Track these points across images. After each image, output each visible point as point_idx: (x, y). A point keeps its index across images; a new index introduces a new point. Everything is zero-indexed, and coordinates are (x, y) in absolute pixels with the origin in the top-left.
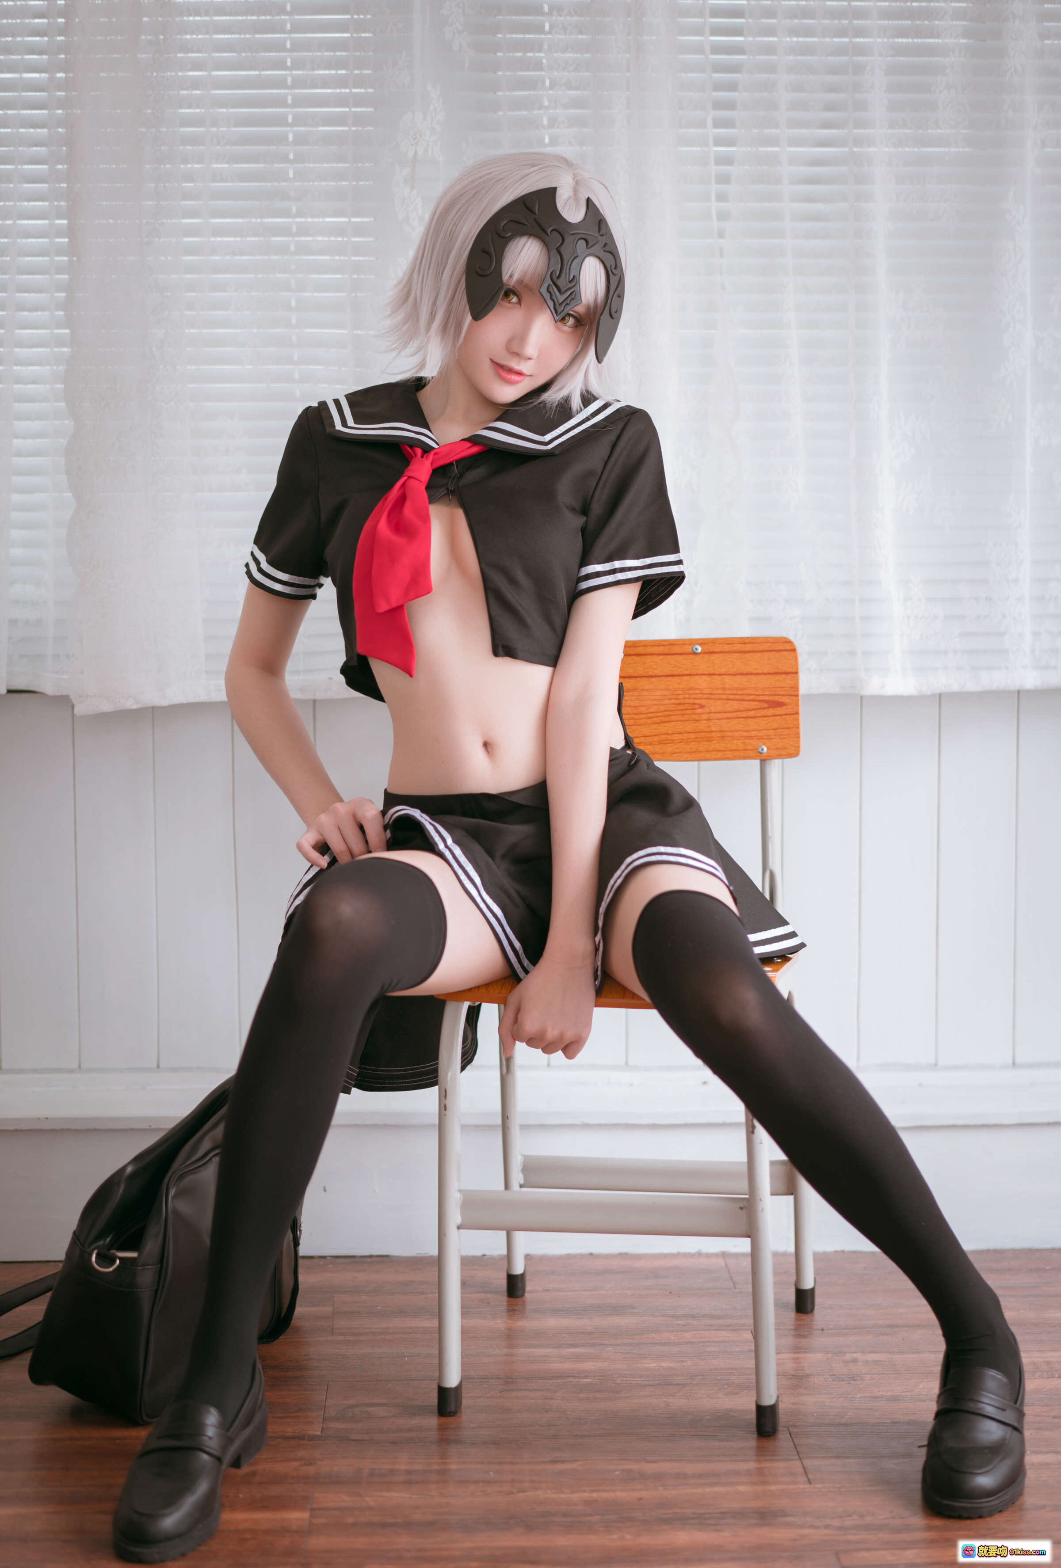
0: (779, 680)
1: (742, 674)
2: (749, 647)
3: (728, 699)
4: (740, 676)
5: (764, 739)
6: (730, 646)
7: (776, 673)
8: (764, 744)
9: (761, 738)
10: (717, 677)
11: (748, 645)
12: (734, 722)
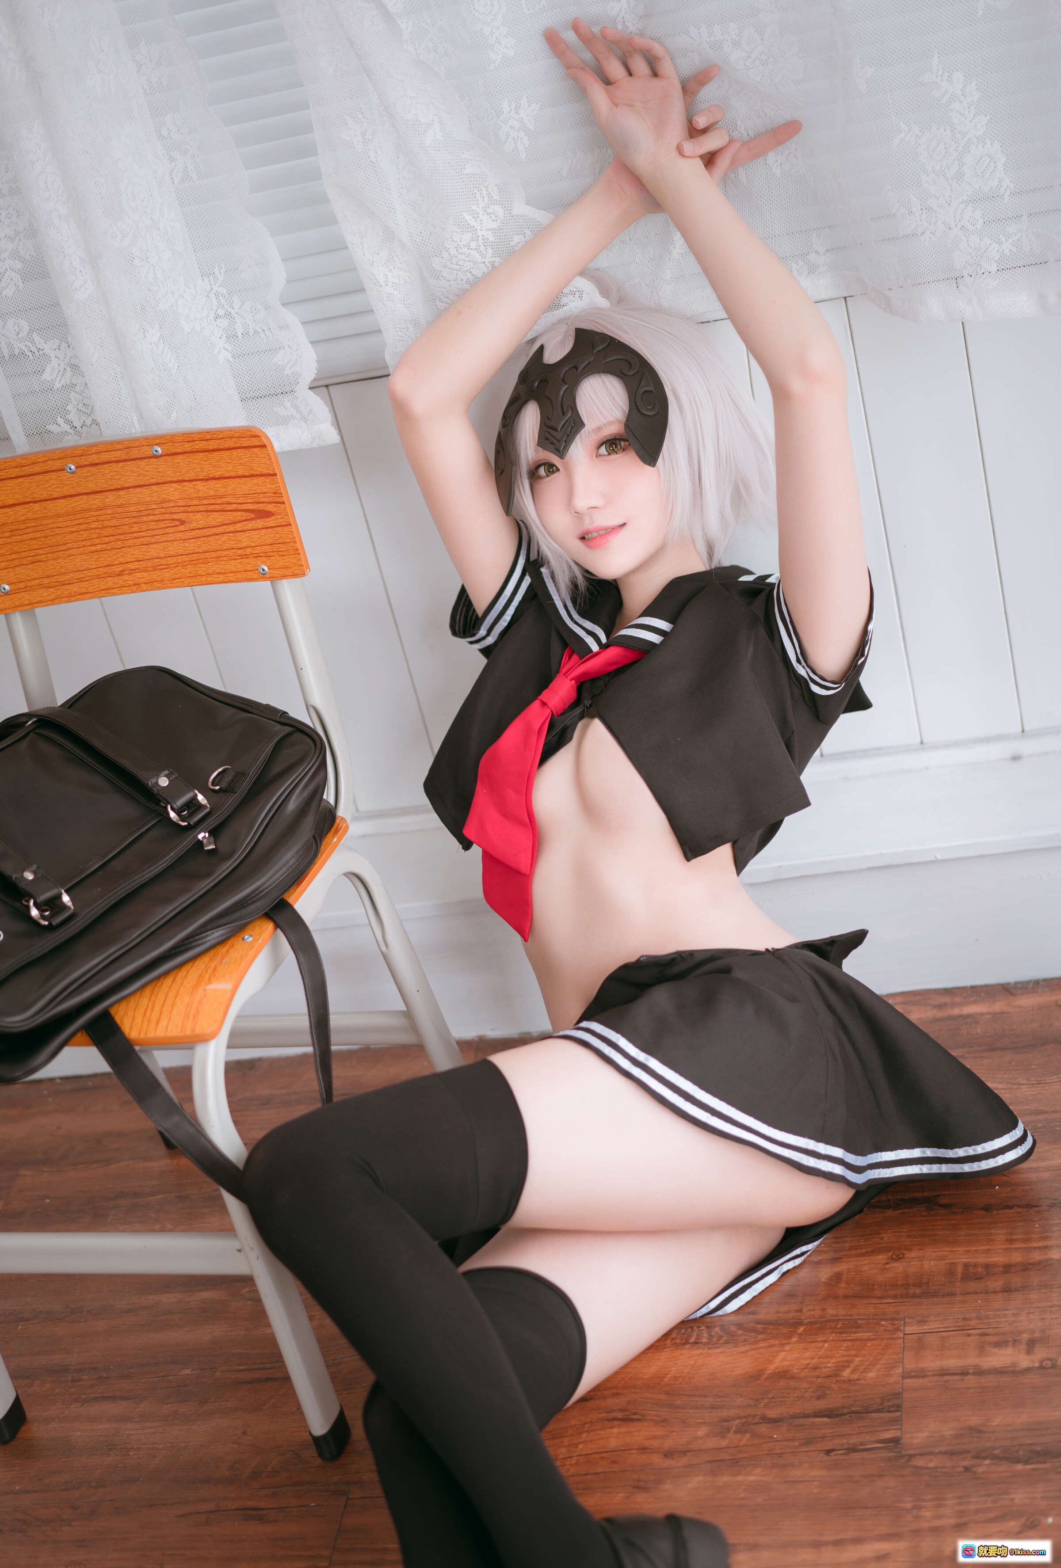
0: (257, 484)
1: (214, 478)
2: (212, 445)
3: (208, 511)
4: (214, 481)
5: (260, 557)
6: (191, 444)
7: (252, 476)
8: (264, 563)
9: (257, 556)
10: (186, 484)
11: (211, 442)
12: (224, 538)
